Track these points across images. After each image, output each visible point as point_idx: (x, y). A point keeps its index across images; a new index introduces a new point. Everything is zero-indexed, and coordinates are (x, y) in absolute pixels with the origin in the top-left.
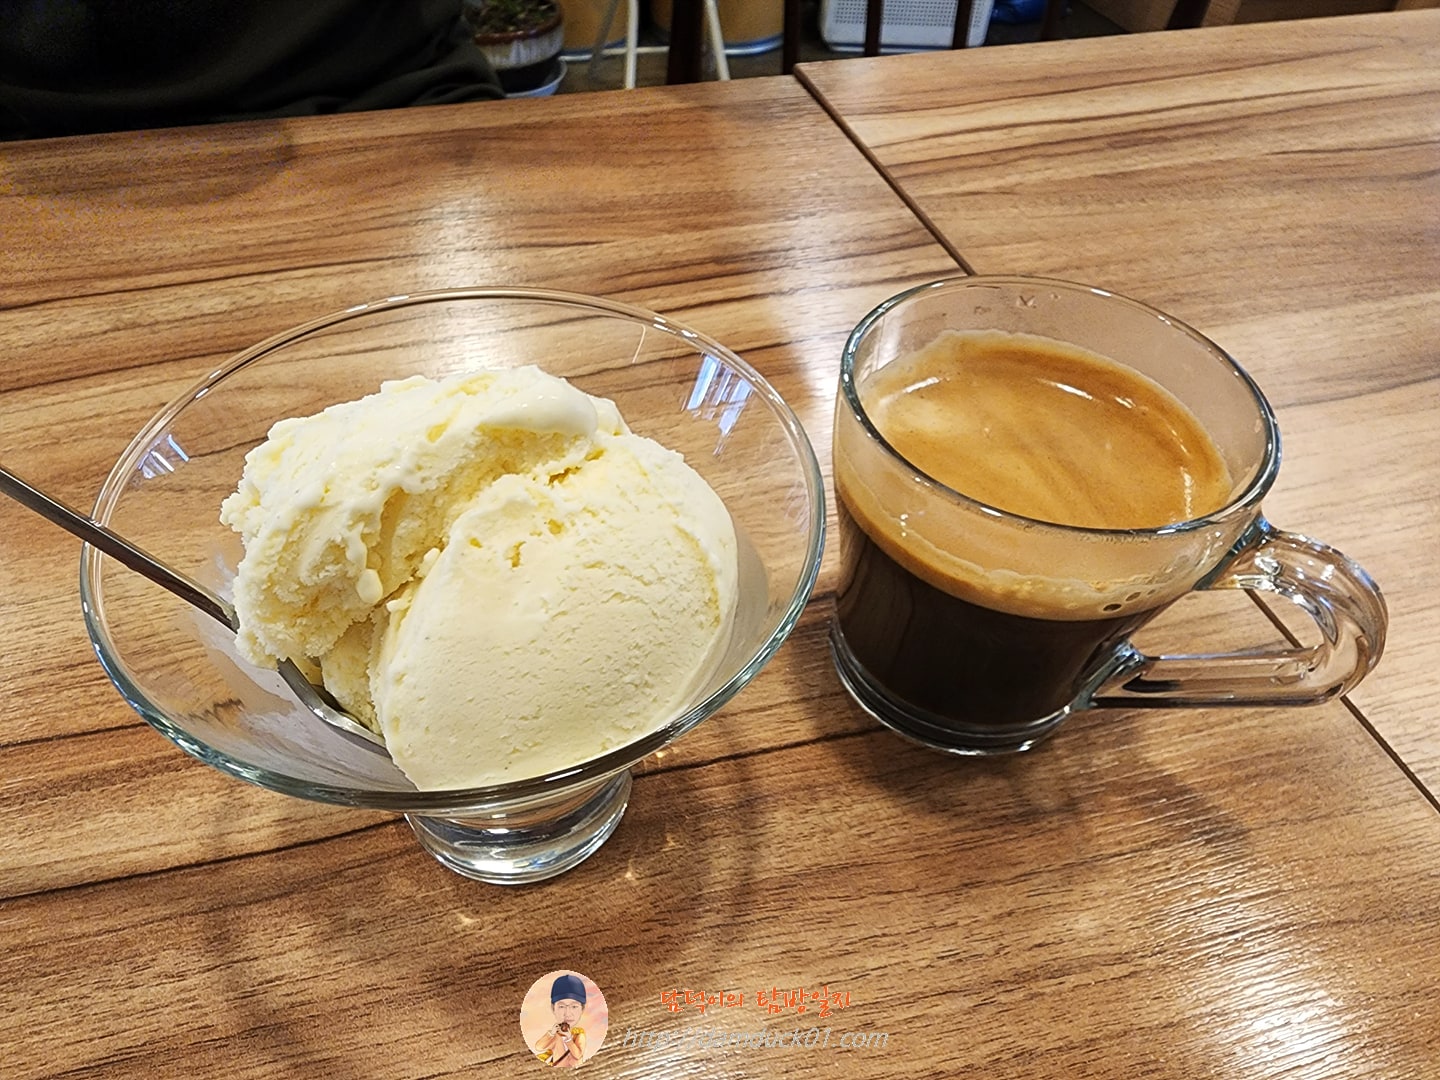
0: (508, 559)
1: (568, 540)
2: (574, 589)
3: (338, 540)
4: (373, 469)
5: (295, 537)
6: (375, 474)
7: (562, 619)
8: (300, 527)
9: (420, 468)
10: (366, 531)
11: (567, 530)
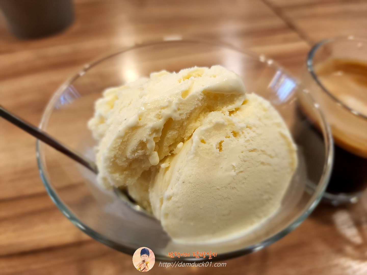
0: (217, 148)
1: (241, 140)
2: (245, 161)
3: (145, 140)
4: (160, 110)
5: (126, 139)
6: (160, 112)
7: (241, 174)
8: (128, 135)
9: (179, 109)
10: (156, 136)
11: (240, 136)
